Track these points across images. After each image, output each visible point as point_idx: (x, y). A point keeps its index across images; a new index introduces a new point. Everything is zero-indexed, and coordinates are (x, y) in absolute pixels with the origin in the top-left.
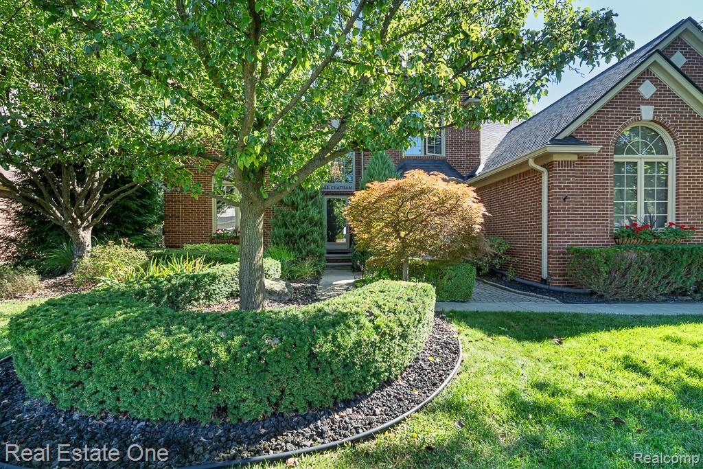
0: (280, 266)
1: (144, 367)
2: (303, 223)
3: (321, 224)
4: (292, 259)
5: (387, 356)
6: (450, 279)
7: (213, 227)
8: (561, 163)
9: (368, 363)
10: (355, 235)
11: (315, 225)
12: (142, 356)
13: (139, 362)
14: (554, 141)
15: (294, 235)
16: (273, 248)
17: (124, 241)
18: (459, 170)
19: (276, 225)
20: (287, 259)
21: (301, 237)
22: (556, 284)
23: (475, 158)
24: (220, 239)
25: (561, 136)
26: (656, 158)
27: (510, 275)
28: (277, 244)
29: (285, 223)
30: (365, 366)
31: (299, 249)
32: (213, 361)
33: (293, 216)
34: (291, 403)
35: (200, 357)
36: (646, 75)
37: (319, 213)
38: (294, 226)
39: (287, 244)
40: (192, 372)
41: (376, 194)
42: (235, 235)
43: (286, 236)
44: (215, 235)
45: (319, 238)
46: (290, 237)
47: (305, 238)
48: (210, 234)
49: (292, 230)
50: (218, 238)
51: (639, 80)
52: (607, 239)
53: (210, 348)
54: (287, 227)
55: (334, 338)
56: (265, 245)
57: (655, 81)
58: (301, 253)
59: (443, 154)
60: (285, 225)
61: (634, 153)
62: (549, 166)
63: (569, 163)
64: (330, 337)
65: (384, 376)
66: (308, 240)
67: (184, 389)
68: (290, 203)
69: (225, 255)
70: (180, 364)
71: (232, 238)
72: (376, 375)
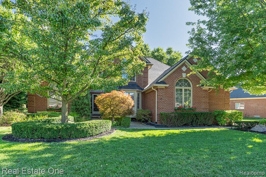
0: (73, 118)
1: (47, 129)
2: (82, 104)
3: (89, 105)
4: (78, 116)
5: (92, 131)
6: (123, 121)
7: (48, 105)
8: (160, 89)
9: (87, 131)
10: (99, 109)
11: (87, 105)
12: (47, 128)
13: (46, 129)
14: (157, 83)
15: (79, 108)
16: (71, 113)
17: (17, 110)
18: (141, 87)
19: (72, 105)
20: (76, 116)
21: (81, 109)
22: (158, 124)
23: (146, 83)
24: (51, 109)
25: (159, 81)
26: (187, 88)
27: (150, 122)
28: (73, 111)
29: (76, 104)
30: (87, 132)
31: (81, 113)
32: (59, 128)
33: (79, 102)
34: (72, 136)
35: (57, 128)
36: (184, 65)
37: (88, 101)
38: (79, 105)
39: (77, 111)
40: (55, 130)
41: (103, 97)
42: (57, 108)
43: (76, 109)
44: (49, 108)
45: (88, 110)
46: (78, 109)
47: (83, 109)
48: (46, 108)
49: (78, 107)
50: (50, 109)
51: (182, 66)
52: (173, 111)
53: (58, 127)
54: (76, 106)
55: (81, 126)
56: (68, 112)
57: (186, 66)
58: (81, 114)
59: (135, 81)
60: (76, 105)
61: (182, 86)
62: (157, 89)
63: (162, 89)
64: (80, 126)
65: (91, 134)
66: (84, 110)
67: (54, 133)
68: (78, 98)
69: (54, 115)
70: (53, 129)
71: (55, 109)
72: (89, 134)
